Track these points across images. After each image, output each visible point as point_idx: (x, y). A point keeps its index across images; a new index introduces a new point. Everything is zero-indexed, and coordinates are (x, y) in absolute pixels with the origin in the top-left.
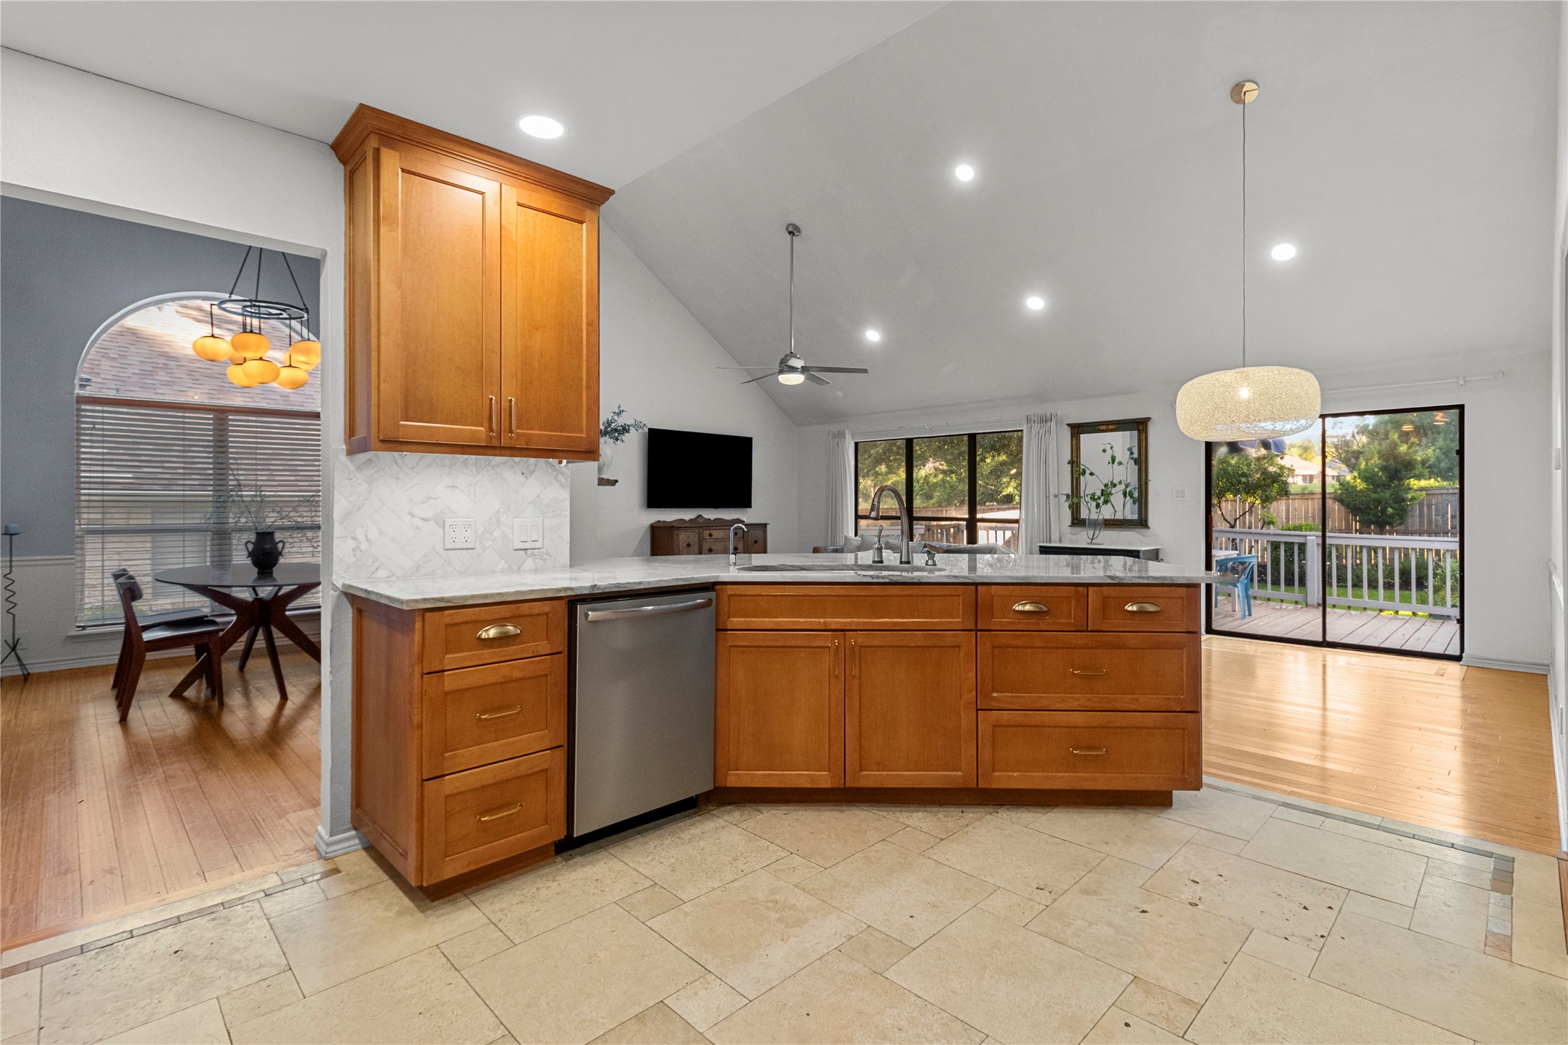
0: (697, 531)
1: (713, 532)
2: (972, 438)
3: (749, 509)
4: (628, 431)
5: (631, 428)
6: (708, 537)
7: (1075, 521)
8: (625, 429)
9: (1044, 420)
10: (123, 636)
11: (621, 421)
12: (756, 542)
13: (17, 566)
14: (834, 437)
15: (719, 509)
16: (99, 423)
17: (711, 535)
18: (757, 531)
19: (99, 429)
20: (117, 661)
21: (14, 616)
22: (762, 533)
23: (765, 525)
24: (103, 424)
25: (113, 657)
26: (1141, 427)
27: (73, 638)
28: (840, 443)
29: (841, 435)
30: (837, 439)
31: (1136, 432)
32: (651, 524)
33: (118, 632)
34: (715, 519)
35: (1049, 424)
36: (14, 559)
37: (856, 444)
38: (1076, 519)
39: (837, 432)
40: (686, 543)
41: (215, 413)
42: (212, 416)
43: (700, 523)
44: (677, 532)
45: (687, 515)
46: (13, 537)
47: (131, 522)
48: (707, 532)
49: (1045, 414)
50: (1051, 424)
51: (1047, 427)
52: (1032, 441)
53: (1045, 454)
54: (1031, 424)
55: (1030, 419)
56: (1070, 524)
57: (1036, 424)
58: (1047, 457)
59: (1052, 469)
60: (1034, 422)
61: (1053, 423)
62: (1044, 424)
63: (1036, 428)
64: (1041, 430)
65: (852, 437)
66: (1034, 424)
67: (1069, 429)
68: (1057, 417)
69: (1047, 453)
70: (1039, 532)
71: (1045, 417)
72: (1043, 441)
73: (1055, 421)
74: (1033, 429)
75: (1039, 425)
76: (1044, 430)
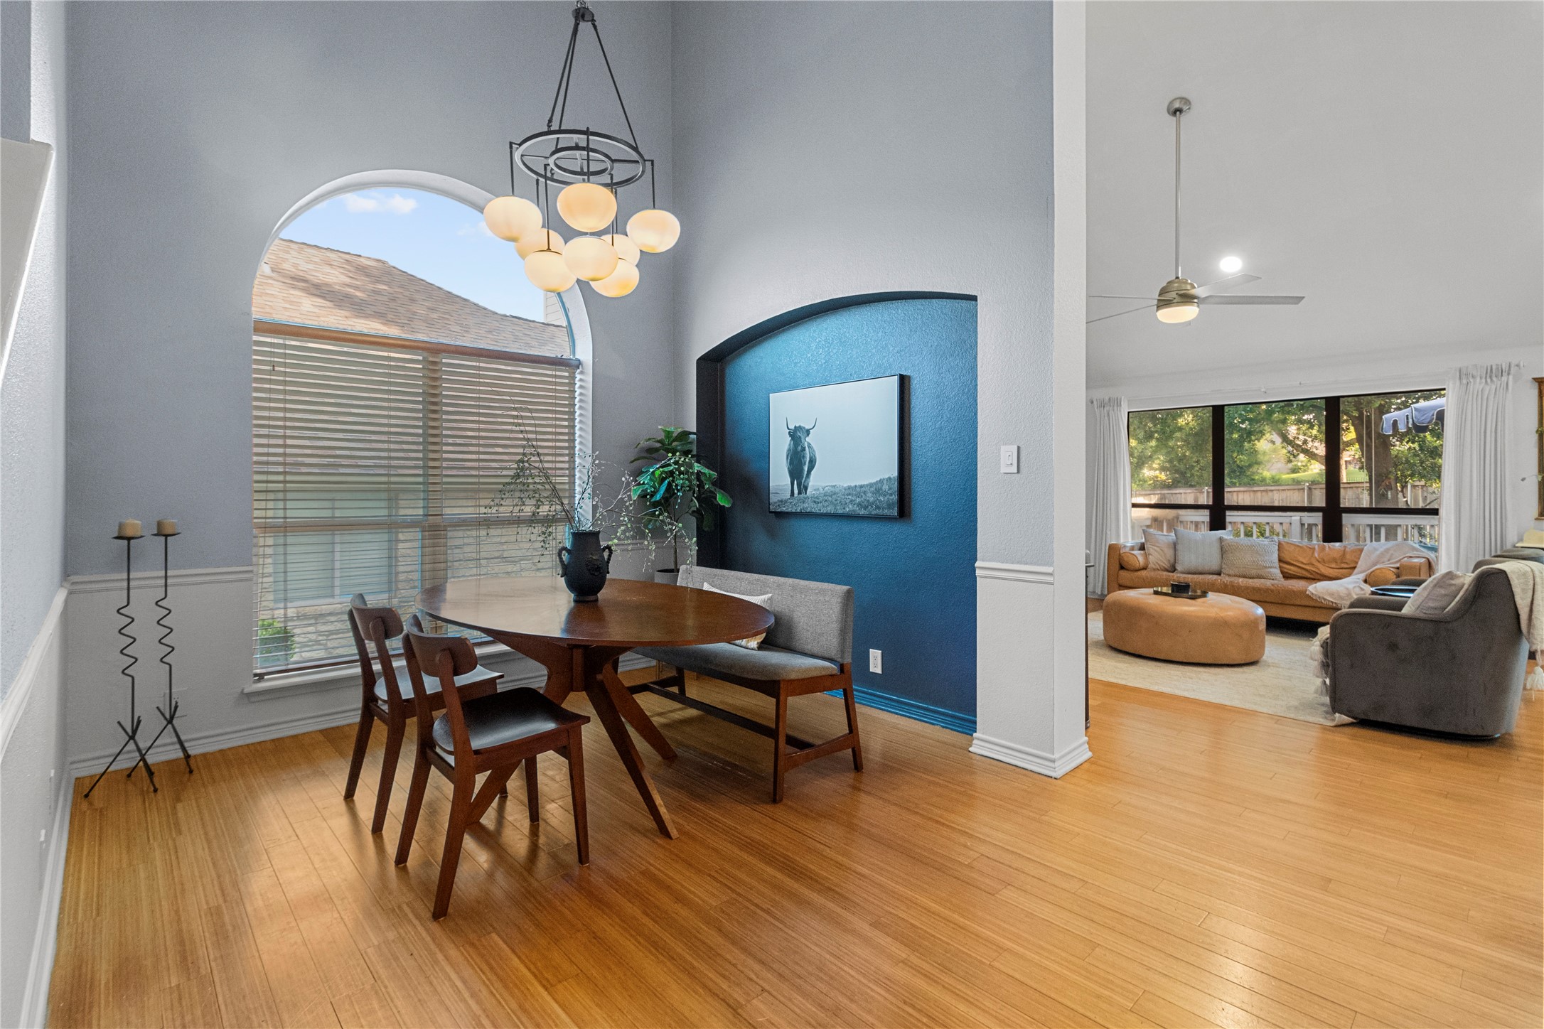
10: (361, 681)
13: (174, 585)
14: (1102, 405)
16: (281, 364)
19: (280, 373)
20: (358, 719)
21: (170, 666)
24: (285, 365)
25: (352, 713)
27: (249, 697)
29: (1112, 403)
30: (1106, 409)
33: (351, 678)
36: (170, 573)
37: (1130, 413)
39: (1107, 399)
41: (426, 354)
42: (421, 358)
46: (169, 538)
47: (338, 513)
49: (1497, 365)
50: (1508, 379)
51: (1499, 382)
52: (1470, 403)
53: (1494, 420)
54: (1464, 382)
55: (1462, 374)
56: (1536, 516)
57: (1478, 379)
58: (1499, 424)
59: (1506, 442)
60: (1473, 377)
61: (1511, 377)
62: (1494, 379)
63: (1477, 385)
64: (1487, 388)
65: (1128, 405)
66: (1472, 380)
67: (1537, 384)
68: (1512, 369)
69: (1499, 419)
70: (1482, 527)
71: (1497, 369)
72: (1491, 403)
73: (1509, 374)
74: (1471, 387)
75: (1484, 380)
76: (1494, 387)
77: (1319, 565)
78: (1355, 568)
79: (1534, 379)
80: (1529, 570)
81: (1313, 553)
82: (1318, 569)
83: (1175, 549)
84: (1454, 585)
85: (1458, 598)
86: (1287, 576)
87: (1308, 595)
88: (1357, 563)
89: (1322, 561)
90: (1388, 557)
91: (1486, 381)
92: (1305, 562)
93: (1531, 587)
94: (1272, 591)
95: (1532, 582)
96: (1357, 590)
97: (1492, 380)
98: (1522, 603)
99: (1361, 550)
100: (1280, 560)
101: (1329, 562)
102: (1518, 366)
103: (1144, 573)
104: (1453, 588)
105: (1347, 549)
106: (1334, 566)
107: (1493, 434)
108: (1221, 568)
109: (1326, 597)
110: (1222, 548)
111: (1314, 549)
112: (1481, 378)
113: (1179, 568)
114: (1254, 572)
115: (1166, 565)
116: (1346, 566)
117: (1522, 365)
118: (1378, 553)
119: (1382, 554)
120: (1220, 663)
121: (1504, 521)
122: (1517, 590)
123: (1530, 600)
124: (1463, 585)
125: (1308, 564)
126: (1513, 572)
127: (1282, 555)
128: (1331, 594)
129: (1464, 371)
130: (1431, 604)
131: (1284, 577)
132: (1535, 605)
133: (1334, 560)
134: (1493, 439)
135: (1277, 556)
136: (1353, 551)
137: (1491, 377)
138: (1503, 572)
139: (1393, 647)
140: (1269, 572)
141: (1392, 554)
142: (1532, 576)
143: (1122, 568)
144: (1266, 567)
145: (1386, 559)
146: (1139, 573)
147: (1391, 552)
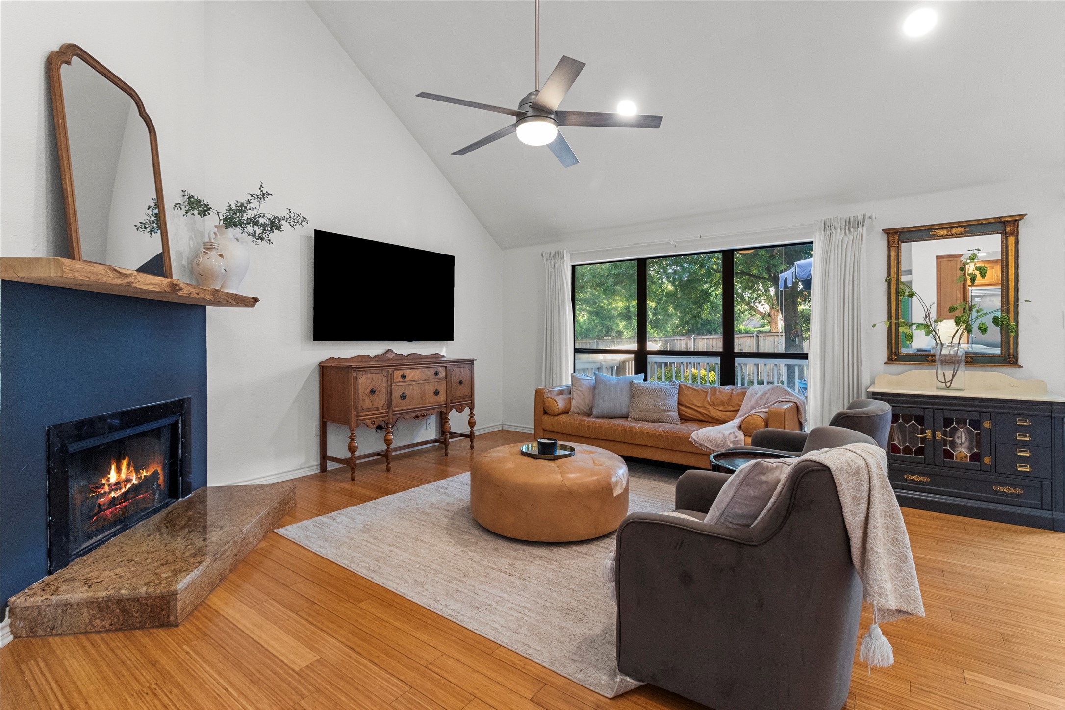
0: (385, 372)
1: (407, 372)
2: (728, 255)
3: (450, 342)
4: (279, 228)
5: (282, 222)
6: (400, 379)
7: (895, 357)
8: (274, 225)
9: (853, 224)
11: (268, 209)
12: (461, 383)
14: (550, 258)
15: (414, 342)
17: (404, 377)
18: (462, 369)
22: (468, 371)
23: (471, 362)
26: (1008, 229)
28: (556, 265)
29: (558, 256)
30: (553, 261)
31: (998, 237)
32: (320, 363)
34: (409, 355)
35: (860, 229)
37: (573, 267)
38: (896, 354)
39: (553, 253)
40: (369, 389)
43: (390, 360)
44: (355, 375)
45: (373, 349)
48: (398, 373)
49: (854, 217)
50: (863, 229)
51: (856, 233)
52: (832, 253)
53: (852, 270)
54: (828, 233)
55: (827, 226)
56: (885, 360)
57: (839, 231)
58: (856, 272)
59: (861, 289)
60: (835, 228)
61: (865, 228)
62: (852, 230)
63: (838, 236)
64: (846, 239)
65: (571, 258)
66: (834, 232)
67: (885, 236)
68: (866, 220)
69: (856, 268)
70: (842, 371)
71: (854, 220)
72: (849, 253)
73: (863, 225)
74: (833, 237)
75: (843, 232)
76: (851, 238)
77: (710, 408)
78: (738, 411)
79: (883, 230)
80: (862, 464)
81: (706, 396)
82: (709, 411)
83: (594, 393)
84: (766, 482)
85: (769, 505)
86: (683, 419)
87: (691, 441)
88: (740, 406)
89: (713, 404)
90: (764, 400)
91: (845, 232)
92: (699, 405)
93: (866, 494)
94: (662, 436)
95: (866, 486)
96: (732, 437)
97: (850, 231)
98: (853, 521)
99: (744, 394)
100: (679, 404)
101: (719, 405)
102: (870, 218)
103: (563, 418)
104: (764, 486)
105: (734, 393)
106: (721, 409)
107: (851, 282)
108: (629, 412)
109: (705, 444)
110: (631, 391)
111: (707, 392)
112: (841, 230)
113: (595, 412)
114: (655, 416)
115: (585, 409)
116: (731, 409)
117: (874, 217)
118: (757, 396)
119: (760, 397)
120: (565, 540)
121: (859, 366)
122: (846, 500)
123: (863, 516)
124: (778, 482)
125: (701, 407)
126: (840, 470)
127: (681, 398)
128: (710, 441)
129: (828, 223)
130: (738, 511)
131: (681, 419)
132: (871, 525)
133: (722, 403)
134: (851, 287)
135: (676, 399)
136: (738, 395)
137: (849, 228)
138: (825, 469)
139: (686, 578)
140: (668, 416)
141: (768, 398)
142: (866, 476)
143: (546, 413)
144: (666, 411)
145: (763, 403)
146: (558, 418)
147: (768, 395)
